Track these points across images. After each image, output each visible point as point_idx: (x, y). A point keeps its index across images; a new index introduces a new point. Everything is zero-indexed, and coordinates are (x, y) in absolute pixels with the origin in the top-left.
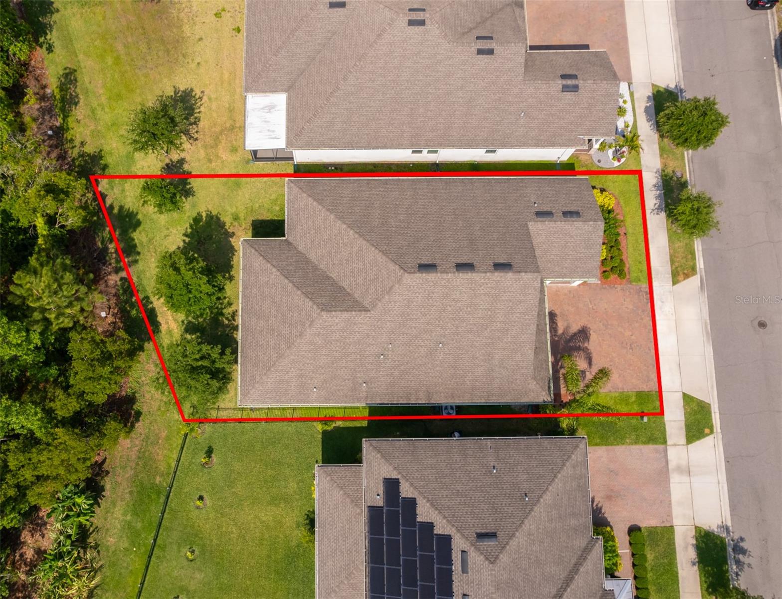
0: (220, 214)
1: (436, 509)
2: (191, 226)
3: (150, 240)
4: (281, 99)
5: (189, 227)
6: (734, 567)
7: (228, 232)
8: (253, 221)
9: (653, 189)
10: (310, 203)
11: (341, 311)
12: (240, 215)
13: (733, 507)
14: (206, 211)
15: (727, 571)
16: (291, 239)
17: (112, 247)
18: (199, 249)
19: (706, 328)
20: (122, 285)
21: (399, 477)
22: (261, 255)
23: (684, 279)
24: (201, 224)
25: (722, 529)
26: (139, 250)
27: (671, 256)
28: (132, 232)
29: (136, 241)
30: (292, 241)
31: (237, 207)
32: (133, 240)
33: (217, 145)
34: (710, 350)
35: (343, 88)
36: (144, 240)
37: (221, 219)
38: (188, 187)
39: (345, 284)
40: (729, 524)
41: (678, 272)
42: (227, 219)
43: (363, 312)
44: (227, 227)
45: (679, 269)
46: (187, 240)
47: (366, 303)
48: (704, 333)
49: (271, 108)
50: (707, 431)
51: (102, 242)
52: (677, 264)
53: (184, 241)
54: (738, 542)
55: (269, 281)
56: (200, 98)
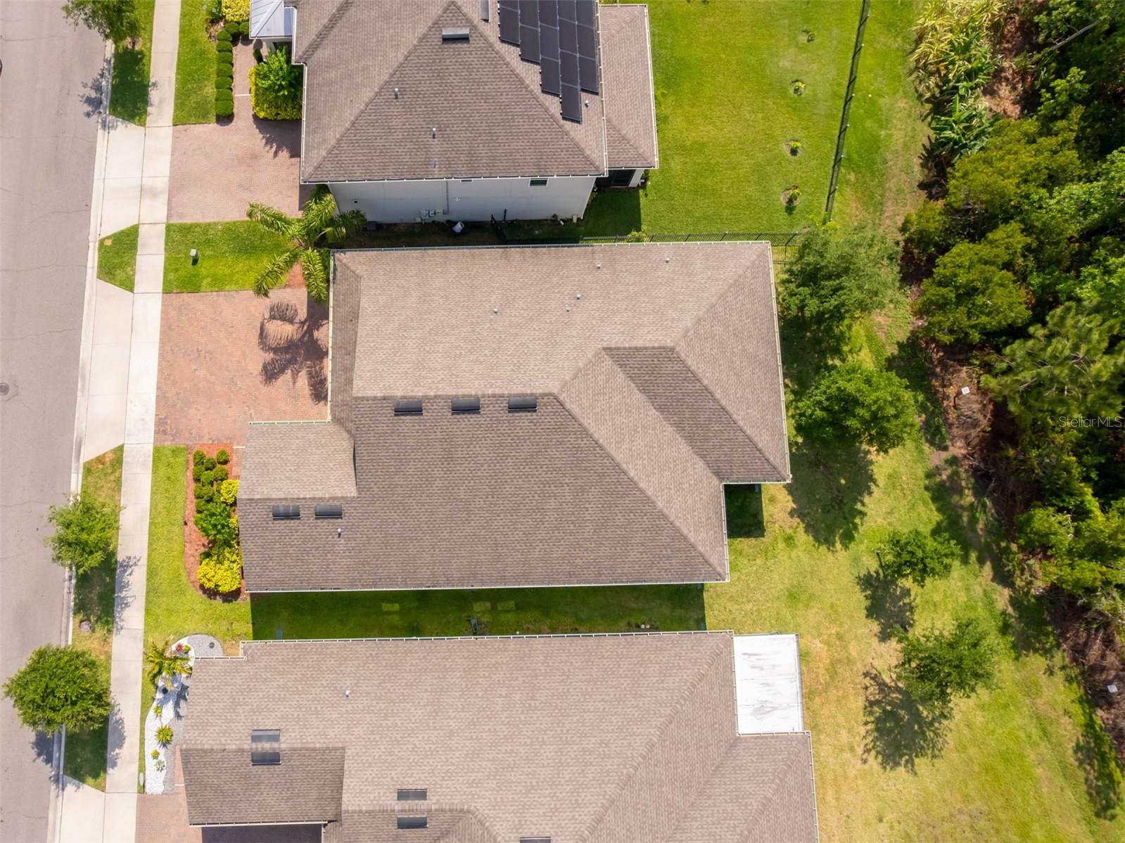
0: (814, 545)
1: (517, 76)
2: (855, 527)
3: (913, 507)
4: (747, 725)
5: (859, 527)
6: (104, 83)
7: (799, 517)
8: (763, 536)
9: (130, 600)
10: (692, 533)
11: (646, 348)
12: (784, 545)
13: (92, 151)
14: (837, 551)
15: (114, 78)
16: (715, 481)
17: (969, 498)
18: (839, 492)
19: (83, 385)
20: (943, 439)
21: (563, 122)
22: (760, 450)
23: (104, 455)
24: (841, 531)
25: (110, 125)
26: (926, 493)
27: (119, 490)
28: (942, 522)
29: (933, 508)
30: (714, 477)
31: (790, 558)
32: (938, 510)
33: (833, 664)
34: (84, 354)
35: (652, 731)
36: (921, 508)
37: (811, 538)
38: (869, 592)
39: (638, 396)
40: (100, 132)
41: (113, 466)
42: (803, 538)
43: (613, 346)
44: (802, 526)
45: (110, 471)
46: (859, 506)
47: (608, 362)
48: (87, 377)
49: (762, 710)
50: (108, 243)
51: (984, 505)
52: (112, 478)
53: (863, 504)
54: (93, 112)
55: (747, 409)
56: (868, 751)
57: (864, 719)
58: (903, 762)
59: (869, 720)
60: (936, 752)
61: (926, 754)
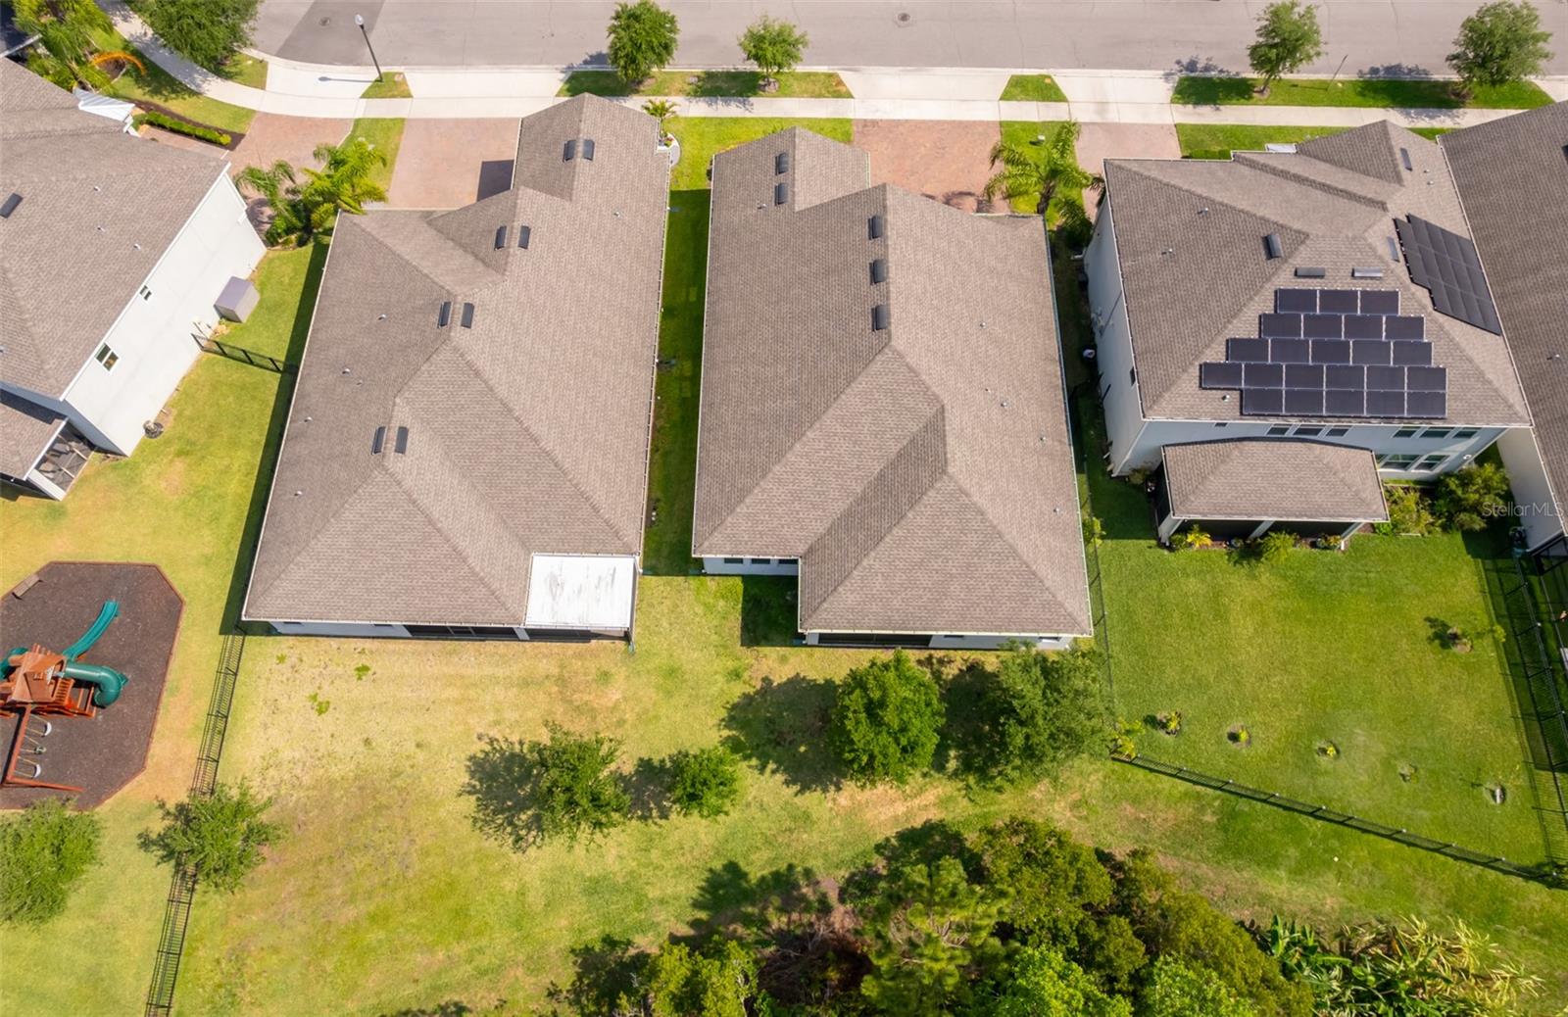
0: (728, 703)
1: (1240, 310)
2: (747, 758)
3: (768, 842)
4: (543, 565)
5: (746, 763)
6: (1212, 73)
7: (762, 688)
8: (742, 645)
9: (714, 107)
10: (745, 510)
11: (945, 445)
12: (731, 668)
14: (719, 730)
16: (802, 549)
18: (790, 743)
19: (908, 71)
20: (854, 898)
21: (1197, 364)
22: (835, 589)
23: (845, 86)
24: (742, 738)
27: (812, 96)
28: (747, 882)
29: (765, 872)
30: (807, 546)
31: (716, 673)
32: (763, 878)
33: (593, 709)
36: (766, 854)
37: (736, 700)
38: (668, 764)
39: (894, 448)
40: (1163, 71)
41: (835, 92)
42: (737, 691)
43: (946, 415)
44: (751, 691)
45: (829, 89)
46: (771, 766)
47: (929, 412)
48: (918, 73)
50: (1047, 82)
52: (823, 92)
53: (774, 772)
54: (1182, 66)
55: (882, 573)
56: (492, 741)
57: (527, 741)
58: (474, 782)
59: (525, 747)
60: (479, 824)
61: (478, 812)
